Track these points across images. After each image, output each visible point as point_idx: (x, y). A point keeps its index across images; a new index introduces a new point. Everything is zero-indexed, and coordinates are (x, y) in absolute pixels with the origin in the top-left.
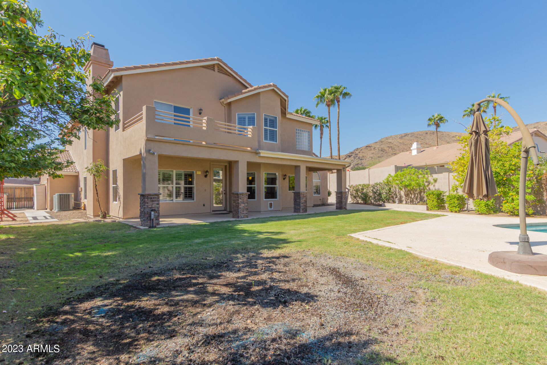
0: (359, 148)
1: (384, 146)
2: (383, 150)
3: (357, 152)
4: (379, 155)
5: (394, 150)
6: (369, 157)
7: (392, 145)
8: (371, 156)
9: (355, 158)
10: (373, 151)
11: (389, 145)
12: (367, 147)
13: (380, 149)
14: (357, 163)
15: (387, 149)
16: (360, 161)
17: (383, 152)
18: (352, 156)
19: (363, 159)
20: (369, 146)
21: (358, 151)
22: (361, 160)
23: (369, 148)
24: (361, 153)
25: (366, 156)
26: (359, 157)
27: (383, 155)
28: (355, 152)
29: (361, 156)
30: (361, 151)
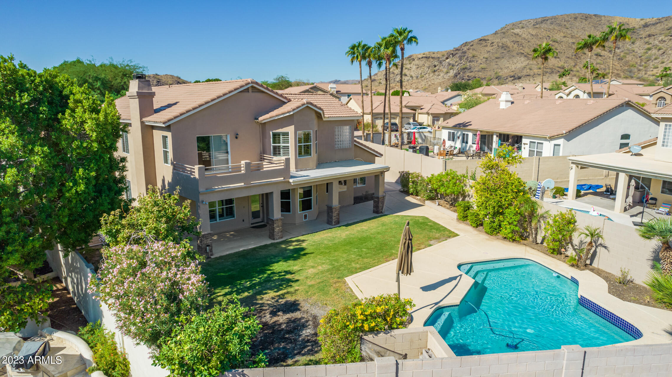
0: (470, 43)
1: (507, 41)
2: (504, 47)
3: (465, 49)
4: (497, 55)
5: (521, 48)
6: (482, 58)
7: (519, 39)
8: (486, 56)
9: (461, 58)
10: (489, 48)
11: (514, 39)
12: (481, 40)
13: (500, 44)
14: (464, 67)
15: (510, 44)
16: (468, 64)
17: (505, 50)
18: (457, 55)
19: (473, 61)
20: (485, 40)
21: (467, 47)
22: (470, 62)
23: (484, 42)
24: (471, 51)
25: (479, 56)
26: (468, 58)
27: (503, 54)
28: (463, 48)
29: (471, 55)
30: (471, 47)
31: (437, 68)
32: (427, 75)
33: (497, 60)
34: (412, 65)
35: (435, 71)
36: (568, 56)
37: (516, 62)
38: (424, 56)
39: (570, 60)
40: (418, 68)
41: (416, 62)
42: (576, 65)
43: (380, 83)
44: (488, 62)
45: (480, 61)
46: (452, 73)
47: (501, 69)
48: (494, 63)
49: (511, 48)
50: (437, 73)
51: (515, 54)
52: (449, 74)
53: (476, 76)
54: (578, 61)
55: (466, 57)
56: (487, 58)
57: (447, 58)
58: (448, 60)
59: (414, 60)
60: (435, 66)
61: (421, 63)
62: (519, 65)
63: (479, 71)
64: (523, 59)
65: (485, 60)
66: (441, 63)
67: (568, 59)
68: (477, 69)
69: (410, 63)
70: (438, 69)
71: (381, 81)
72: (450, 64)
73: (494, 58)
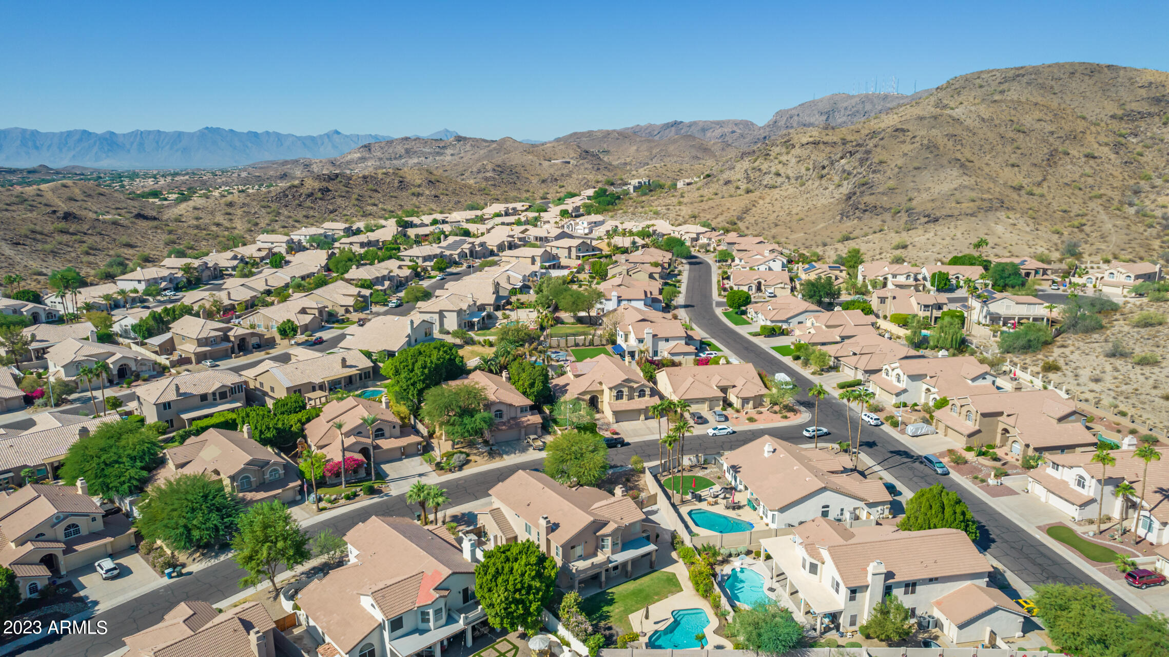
0: (880, 133)
1: (937, 134)
2: (931, 146)
3: (871, 144)
4: (916, 165)
6: (893, 166)
7: (958, 130)
8: (900, 162)
9: (862, 162)
10: (907, 148)
11: (951, 130)
12: (897, 130)
13: (925, 142)
14: (864, 181)
15: (941, 141)
16: (871, 176)
17: (931, 152)
18: (858, 156)
19: (879, 171)
20: (903, 130)
21: (874, 141)
22: (874, 172)
23: (901, 134)
24: (879, 149)
25: (889, 162)
26: (871, 164)
27: (927, 161)
28: (868, 142)
29: (876, 160)
30: (881, 143)
31: (826, 171)
32: (810, 182)
33: (915, 172)
34: (790, 155)
35: (822, 177)
36: (1035, 162)
37: (942, 178)
38: (811, 139)
39: (1036, 170)
40: (799, 162)
41: (797, 151)
42: (1044, 180)
43: (738, 188)
44: (901, 175)
45: (889, 173)
46: (846, 188)
47: (919, 191)
48: (910, 178)
49: (942, 148)
50: (824, 181)
51: (946, 162)
52: (842, 190)
53: (878, 203)
54: (1051, 171)
55: (868, 163)
56: (900, 168)
57: (842, 158)
58: (843, 161)
59: (794, 146)
60: (824, 168)
61: (804, 153)
62: (946, 187)
63: (883, 194)
64: (955, 172)
65: (897, 170)
66: (832, 163)
67: (1033, 169)
68: (881, 190)
69: (788, 153)
70: (828, 174)
71: (739, 183)
72: (844, 171)
73: (911, 169)
